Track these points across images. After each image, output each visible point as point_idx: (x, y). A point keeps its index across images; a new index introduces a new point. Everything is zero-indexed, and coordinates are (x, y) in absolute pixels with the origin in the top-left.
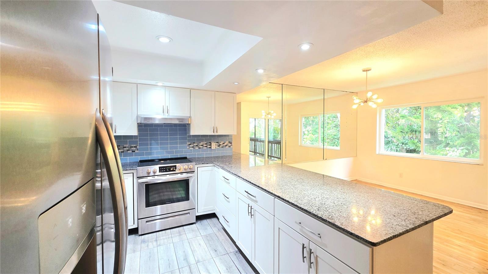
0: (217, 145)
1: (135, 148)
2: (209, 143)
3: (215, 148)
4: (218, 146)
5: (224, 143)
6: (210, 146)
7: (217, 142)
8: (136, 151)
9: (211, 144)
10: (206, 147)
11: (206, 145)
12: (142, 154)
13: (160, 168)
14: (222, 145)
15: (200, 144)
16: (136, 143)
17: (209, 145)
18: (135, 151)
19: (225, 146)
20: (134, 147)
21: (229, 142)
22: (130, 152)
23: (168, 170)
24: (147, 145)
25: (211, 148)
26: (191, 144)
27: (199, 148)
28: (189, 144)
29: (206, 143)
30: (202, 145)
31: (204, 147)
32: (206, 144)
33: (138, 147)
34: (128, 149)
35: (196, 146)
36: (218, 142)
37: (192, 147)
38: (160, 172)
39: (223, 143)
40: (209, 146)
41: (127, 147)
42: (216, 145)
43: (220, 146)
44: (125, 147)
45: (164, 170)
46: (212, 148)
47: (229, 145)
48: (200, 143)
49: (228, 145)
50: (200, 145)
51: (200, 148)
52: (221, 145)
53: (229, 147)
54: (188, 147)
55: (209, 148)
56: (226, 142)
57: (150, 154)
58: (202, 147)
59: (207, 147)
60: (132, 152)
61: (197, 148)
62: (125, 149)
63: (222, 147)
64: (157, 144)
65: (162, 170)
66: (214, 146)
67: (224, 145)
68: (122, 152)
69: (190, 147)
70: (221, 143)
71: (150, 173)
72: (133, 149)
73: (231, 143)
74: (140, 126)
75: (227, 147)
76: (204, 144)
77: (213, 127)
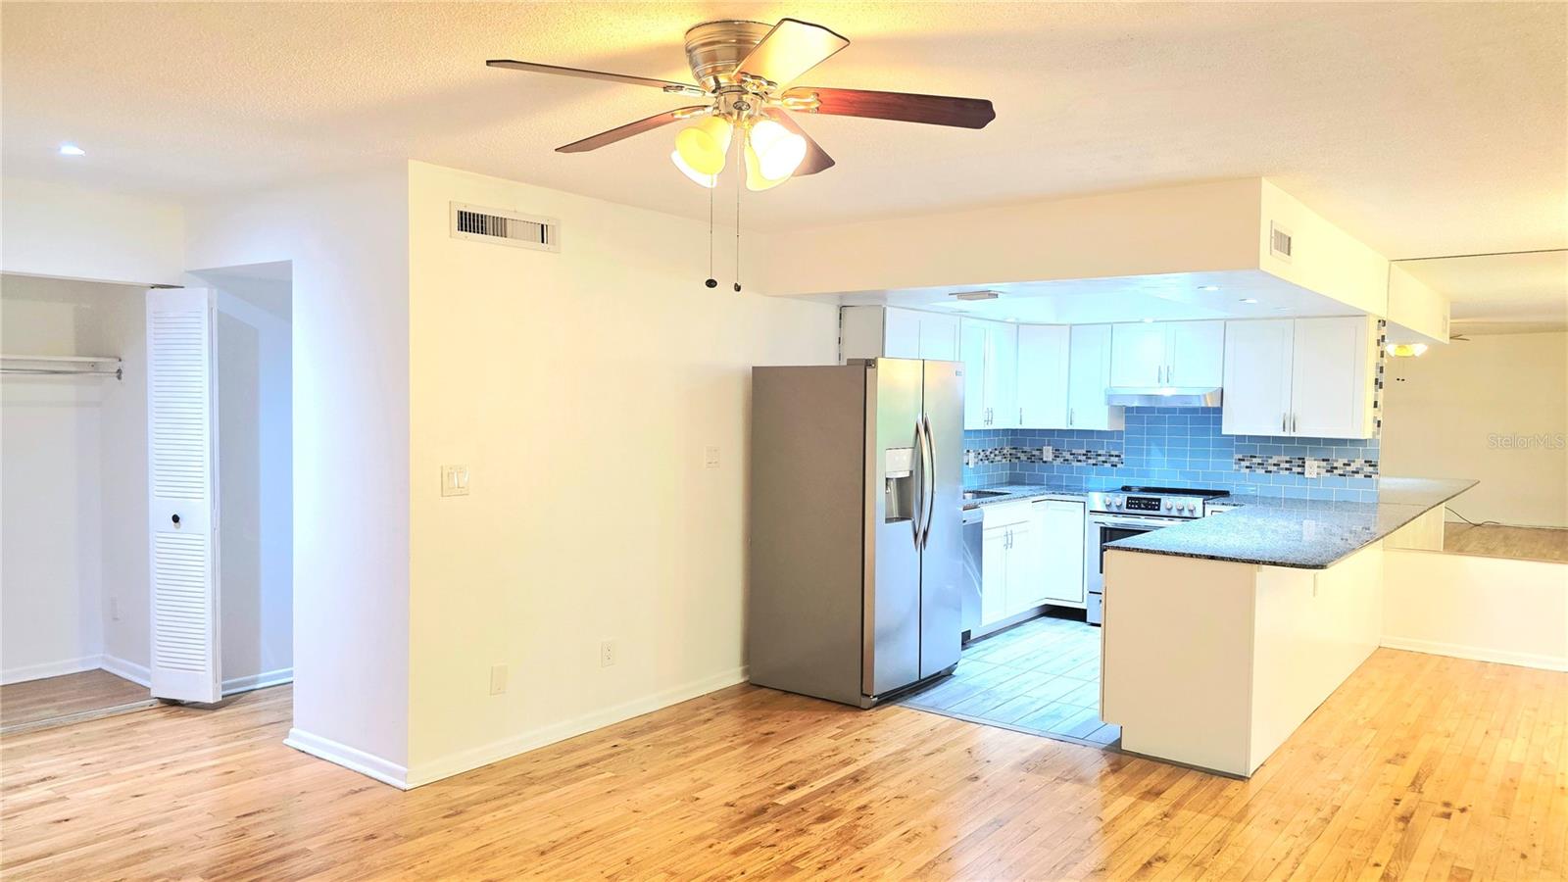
0: (1324, 468)
1: (1116, 459)
2: (1299, 459)
3: (1315, 476)
4: (1327, 471)
5: (1349, 465)
6: (1300, 470)
7: (1324, 460)
8: (1119, 466)
9: (1304, 462)
10: (1287, 469)
11: (1287, 465)
12: (1129, 473)
13: (1129, 498)
14: (1341, 468)
15: (1270, 461)
16: (1118, 446)
17: (1299, 466)
18: (1116, 466)
19: (1353, 472)
20: (1116, 456)
21: (1366, 462)
22: (1108, 465)
23: (1142, 506)
24: (1140, 452)
25: (1303, 474)
26: (1243, 460)
27: (1266, 472)
28: (1240, 459)
29: (1288, 459)
30: (1275, 465)
31: (1282, 469)
32: (1287, 462)
33: (1123, 456)
34: (1103, 459)
35: (1259, 464)
36: (1328, 460)
37: (1247, 467)
38: (1127, 507)
39: (1344, 464)
40: (1296, 470)
41: (1104, 455)
42: (1319, 467)
43: (1335, 471)
44: (1100, 455)
45: (1135, 504)
46: (1307, 475)
47: (1369, 469)
48: (1271, 458)
49: (1362, 469)
50: (1271, 465)
51: (1270, 472)
52: (1336, 468)
53: (1366, 476)
54: (1235, 467)
55: (1299, 473)
56: (1354, 461)
57: (1146, 474)
58: (1275, 468)
59: (1291, 469)
60: (1112, 465)
61: (1260, 471)
62: (1100, 458)
63: (1340, 475)
64: (1162, 451)
65: (1132, 504)
66: (1313, 467)
67: (1348, 468)
68: (1094, 465)
69: (1240, 467)
70: (1339, 464)
71: (1108, 506)
72: (1113, 461)
73: (1375, 466)
74: (1129, 410)
75: (1360, 476)
76: (1282, 462)
77: (1285, 414)
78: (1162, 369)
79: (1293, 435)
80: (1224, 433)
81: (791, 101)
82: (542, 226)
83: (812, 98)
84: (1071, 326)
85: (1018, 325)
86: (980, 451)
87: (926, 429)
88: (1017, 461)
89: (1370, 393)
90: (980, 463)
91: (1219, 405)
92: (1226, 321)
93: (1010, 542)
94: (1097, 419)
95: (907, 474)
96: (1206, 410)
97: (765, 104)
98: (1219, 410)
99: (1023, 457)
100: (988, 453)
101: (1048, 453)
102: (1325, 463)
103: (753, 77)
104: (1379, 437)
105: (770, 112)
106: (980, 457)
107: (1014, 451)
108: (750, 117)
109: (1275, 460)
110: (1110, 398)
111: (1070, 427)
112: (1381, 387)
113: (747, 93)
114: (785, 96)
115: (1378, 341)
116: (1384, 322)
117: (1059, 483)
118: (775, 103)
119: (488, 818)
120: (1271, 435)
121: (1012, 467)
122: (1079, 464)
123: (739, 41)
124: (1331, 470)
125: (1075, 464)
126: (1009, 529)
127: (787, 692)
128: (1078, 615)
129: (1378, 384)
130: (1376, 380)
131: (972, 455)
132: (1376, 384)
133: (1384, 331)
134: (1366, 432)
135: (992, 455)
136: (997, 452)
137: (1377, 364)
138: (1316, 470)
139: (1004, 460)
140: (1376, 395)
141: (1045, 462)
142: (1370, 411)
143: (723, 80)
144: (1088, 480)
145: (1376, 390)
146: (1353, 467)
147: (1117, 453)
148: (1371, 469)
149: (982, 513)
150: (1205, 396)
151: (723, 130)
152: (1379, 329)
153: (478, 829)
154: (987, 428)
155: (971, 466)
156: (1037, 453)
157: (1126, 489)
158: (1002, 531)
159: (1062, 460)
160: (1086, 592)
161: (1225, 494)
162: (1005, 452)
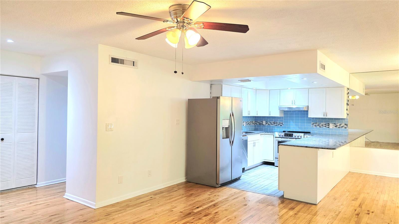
0: (334, 126)
1: (281, 124)
3: (332, 128)
4: (335, 127)
5: (341, 125)
6: (328, 126)
7: (334, 124)
8: (282, 126)
9: (329, 124)
11: (325, 125)
12: (285, 128)
15: (321, 124)
16: (282, 121)
17: (328, 125)
19: (342, 127)
20: (282, 123)
21: (345, 124)
22: (280, 126)
24: (288, 122)
25: (329, 127)
27: (320, 127)
28: (313, 124)
30: (322, 125)
31: (324, 126)
32: (325, 124)
33: (283, 123)
34: (278, 124)
35: (318, 125)
36: (335, 124)
37: (315, 126)
38: (284, 136)
39: (339, 125)
43: (337, 127)
44: (277, 123)
45: (286, 135)
46: (330, 128)
48: (321, 123)
49: (344, 126)
50: (321, 125)
51: (321, 127)
52: (337, 126)
53: (345, 128)
54: (312, 126)
55: (328, 127)
57: (289, 128)
58: (322, 126)
59: (326, 126)
60: (281, 126)
61: (318, 127)
62: (277, 124)
64: (293, 122)
66: (331, 126)
68: (276, 125)
69: (313, 126)
70: (338, 125)
71: (280, 136)
72: (281, 125)
73: (347, 125)
74: (285, 111)
75: (343, 128)
76: (324, 124)
77: (324, 112)
78: (293, 101)
79: (326, 117)
80: (309, 117)
81: (196, 25)
82: (133, 62)
83: (202, 25)
84: (270, 90)
85: (256, 90)
86: (247, 122)
87: (233, 115)
88: (256, 125)
89: (345, 107)
90: (247, 125)
91: (307, 110)
92: (309, 89)
93: (255, 145)
94: (276, 113)
95: (228, 126)
96: (304, 111)
97: (190, 26)
98: (307, 111)
99: (258, 124)
100: (249, 123)
101: (264, 123)
102: (334, 125)
103: (186, 18)
104: (348, 118)
105: (191, 29)
106: (247, 123)
107: (255, 122)
108: (186, 29)
109: (322, 124)
110: (280, 108)
111: (270, 116)
112: (348, 105)
113: (185, 23)
114: (195, 24)
115: (347, 93)
116: (349, 89)
117: (267, 130)
118: (192, 26)
119: (117, 216)
120: (321, 117)
121: (255, 126)
122: (272, 125)
123: (183, 9)
124: (336, 126)
125: (271, 125)
126: (254, 141)
127: (197, 184)
128: (272, 164)
129: (348, 104)
130: (347, 103)
131: (245, 123)
132: (347, 104)
133: (349, 91)
134: (345, 116)
135: (250, 123)
136: (251, 122)
137: (347, 99)
138: (332, 126)
139: (253, 124)
140: (347, 107)
141: (264, 125)
142: (346, 112)
143: (179, 20)
144: (274, 129)
145: (347, 106)
146: (342, 126)
147: (282, 122)
148: (346, 126)
149: (247, 137)
150: (304, 107)
151: (179, 32)
152: (347, 90)
153: (114, 219)
154: (248, 116)
155: (245, 126)
156: (261, 122)
157: (284, 132)
158: (253, 142)
159: (268, 124)
160: (274, 158)
161: (309, 133)
162: (253, 122)
